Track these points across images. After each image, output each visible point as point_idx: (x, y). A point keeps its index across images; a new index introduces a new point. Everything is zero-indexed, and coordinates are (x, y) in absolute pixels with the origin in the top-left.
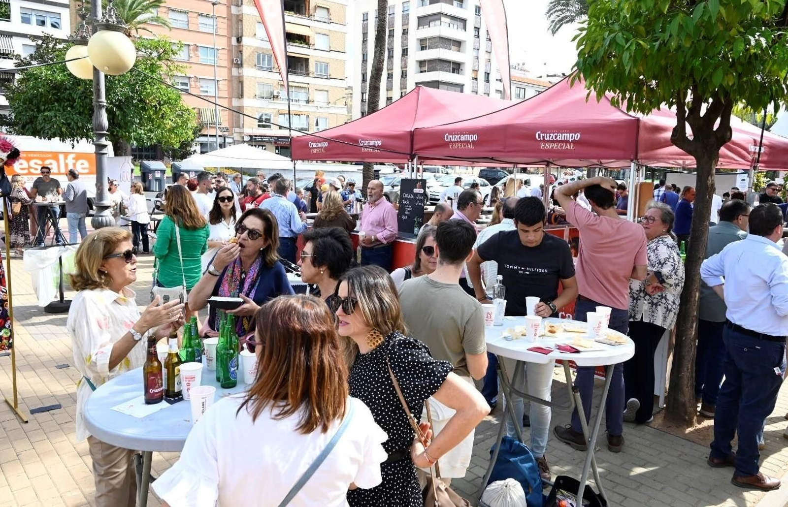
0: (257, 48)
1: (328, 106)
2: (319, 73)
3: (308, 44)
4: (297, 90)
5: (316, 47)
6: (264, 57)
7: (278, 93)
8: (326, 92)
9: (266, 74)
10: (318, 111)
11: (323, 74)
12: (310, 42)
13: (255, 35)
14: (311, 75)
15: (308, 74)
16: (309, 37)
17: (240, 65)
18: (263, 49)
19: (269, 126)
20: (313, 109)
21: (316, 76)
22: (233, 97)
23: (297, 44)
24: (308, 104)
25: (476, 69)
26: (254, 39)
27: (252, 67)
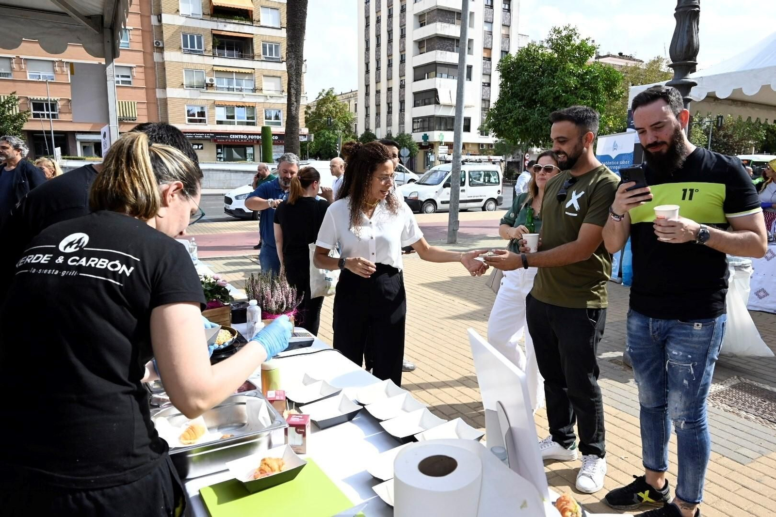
0: (181, 27)
1: (281, 95)
2: (268, 56)
3: (252, 20)
4: (240, 77)
5: (262, 23)
6: (192, 38)
7: (211, 80)
8: (278, 79)
9: (195, 59)
10: (268, 101)
11: (274, 56)
12: (254, 18)
13: (178, 11)
14: (256, 59)
15: (252, 58)
16: (252, 11)
17: (161, 50)
18: (189, 28)
19: (204, 121)
20: (262, 100)
21: (262, 59)
22: (156, 88)
23: (237, 21)
24: (254, 94)
25: (489, 47)
26: (176, 17)
27: (177, 51)
